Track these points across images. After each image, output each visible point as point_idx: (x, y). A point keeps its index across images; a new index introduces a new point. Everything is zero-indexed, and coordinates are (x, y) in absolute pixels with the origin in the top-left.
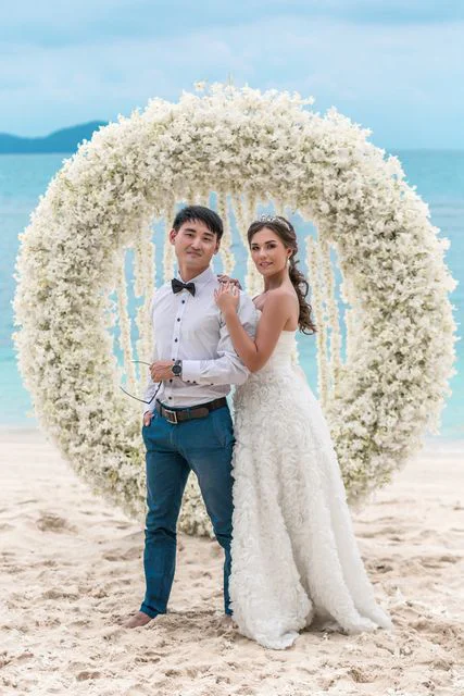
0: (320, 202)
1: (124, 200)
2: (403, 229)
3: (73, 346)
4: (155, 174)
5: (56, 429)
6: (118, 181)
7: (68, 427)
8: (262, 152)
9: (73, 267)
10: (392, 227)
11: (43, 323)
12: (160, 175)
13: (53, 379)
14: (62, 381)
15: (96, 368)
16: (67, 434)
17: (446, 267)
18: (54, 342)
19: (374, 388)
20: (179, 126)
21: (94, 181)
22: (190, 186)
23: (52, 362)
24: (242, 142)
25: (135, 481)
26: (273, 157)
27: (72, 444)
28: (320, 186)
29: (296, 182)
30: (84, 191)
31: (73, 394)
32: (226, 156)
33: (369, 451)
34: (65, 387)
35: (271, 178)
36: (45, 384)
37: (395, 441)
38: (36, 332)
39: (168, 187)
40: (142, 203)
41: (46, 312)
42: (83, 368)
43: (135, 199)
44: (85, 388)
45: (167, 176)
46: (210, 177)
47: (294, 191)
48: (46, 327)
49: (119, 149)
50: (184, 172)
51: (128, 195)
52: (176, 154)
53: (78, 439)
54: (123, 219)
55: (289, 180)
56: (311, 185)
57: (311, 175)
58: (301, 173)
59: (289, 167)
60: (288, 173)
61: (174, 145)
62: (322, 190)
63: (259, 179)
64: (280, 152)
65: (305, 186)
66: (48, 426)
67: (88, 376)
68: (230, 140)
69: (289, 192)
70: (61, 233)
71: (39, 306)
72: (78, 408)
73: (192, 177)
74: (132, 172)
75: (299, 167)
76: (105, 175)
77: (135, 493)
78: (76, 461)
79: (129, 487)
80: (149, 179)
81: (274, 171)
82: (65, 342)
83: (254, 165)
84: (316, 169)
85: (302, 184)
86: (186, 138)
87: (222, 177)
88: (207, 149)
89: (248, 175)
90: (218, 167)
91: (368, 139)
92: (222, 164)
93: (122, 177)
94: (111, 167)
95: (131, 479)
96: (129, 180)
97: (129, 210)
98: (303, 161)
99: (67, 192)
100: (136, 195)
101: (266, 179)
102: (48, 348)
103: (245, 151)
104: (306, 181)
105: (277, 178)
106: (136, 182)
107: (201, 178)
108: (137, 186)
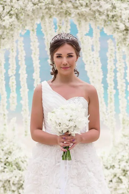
0: (119, 23)
1: (4, 21)
4: (23, 6)
12: (26, 7)
22: (43, 13)
25: (9, 181)
28: (119, 14)
29: (106, 12)
35: (90, 9)
39: (30, 14)
40: (14, 23)
43: (11, 20)
45: (30, 7)
46: (54, 8)
50: (40, 4)
51: (7, 17)
54: (3, 32)
55: (101, 10)
56: (114, 13)
57: (114, 7)
58: (109, 6)
60: (101, 7)
62: (121, 17)
63: (83, 10)
65: (111, 14)
69: (101, 18)
73: (44, 7)
74: (9, 4)
75: (108, 2)
77: (9, 188)
79: (6, 185)
80: (19, 8)
81: (92, 5)
84: (118, 4)
85: (109, 13)
87: (62, 8)
89: (77, 8)
93: (3, 7)
95: (7, 180)
96: (7, 9)
97: (7, 26)
100: (11, 18)
101: (87, 9)
104: (111, 11)
105: (94, 9)
106: (11, 10)
107: (49, 9)
108: (12, 12)
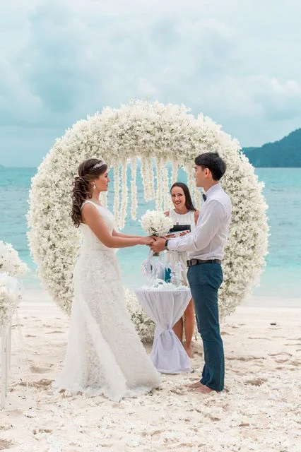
2: (243, 176)
3: (62, 238)
4: (109, 146)
5: (52, 284)
6: (89, 149)
7: (59, 283)
8: (167, 135)
9: (63, 195)
10: (237, 175)
11: (45, 225)
12: (112, 147)
13: (52, 257)
14: (56, 258)
15: (74, 250)
16: (58, 287)
17: (263, 196)
18: (52, 236)
19: (228, 261)
20: (123, 120)
21: (76, 149)
23: (51, 248)
24: (156, 129)
26: (174, 137)
27: (61, 292)
29: (186, 151)
30: (70, 154)
31: (62, 265)
32: (147, 137)
33: (225, 295)
34: (58, 261)
35: (171, 149)
36: (46, 259)
37: (239, 289)
38: (42, 231)
39: (116, 153)
41: (48, 220)
42: (67, 250)
44: (69, 261)
45: (116, 147)
46: (138, 148)
47: (184, 156)
48: (47, 228)
49: (90, 133)
50: (124, 145)
52: (121, 136)
53: (65, 289)
55: (182, 149)
56: (193, 153)
57: (194, 147)
58: (189, 146)
59: (182, 143)
60: (181, 146)
61: (120, 131)
63: (165, 149)
64: (177, 135)
65: (190, 153)
66: (47, 283)
67: (71, 255)
68: (150, 128)
69: (181, 157)
70: (56, 177)
71: (44, 216)
72: (65, 272)
73: (128, 148)
74: (97, 145)
75: (187, 143)
76: (82, 146)
78: (62, 302)
80: (106, 148)
81: (174, 145)
82: (58, 236)
83: (163, 142)
84: (197, 144)
85: (189, 152)
86: (127, 127)
87: (145, 148)
88: (138, 133)
89: (159, 148)
90: (143, 143)
91: (222, 129)
92: (145, 142)
93: (91, 147)
94: (85, 142)
96: (95, 149)
98: (190, 140)
99: (61, 155)
101: (169, 149)
102: (49, 240)
103: (158, 134)
104: (191, 150)
105: (175, 149)
106: (98, 150)
107: (133, 149)
108: (99, 152)
